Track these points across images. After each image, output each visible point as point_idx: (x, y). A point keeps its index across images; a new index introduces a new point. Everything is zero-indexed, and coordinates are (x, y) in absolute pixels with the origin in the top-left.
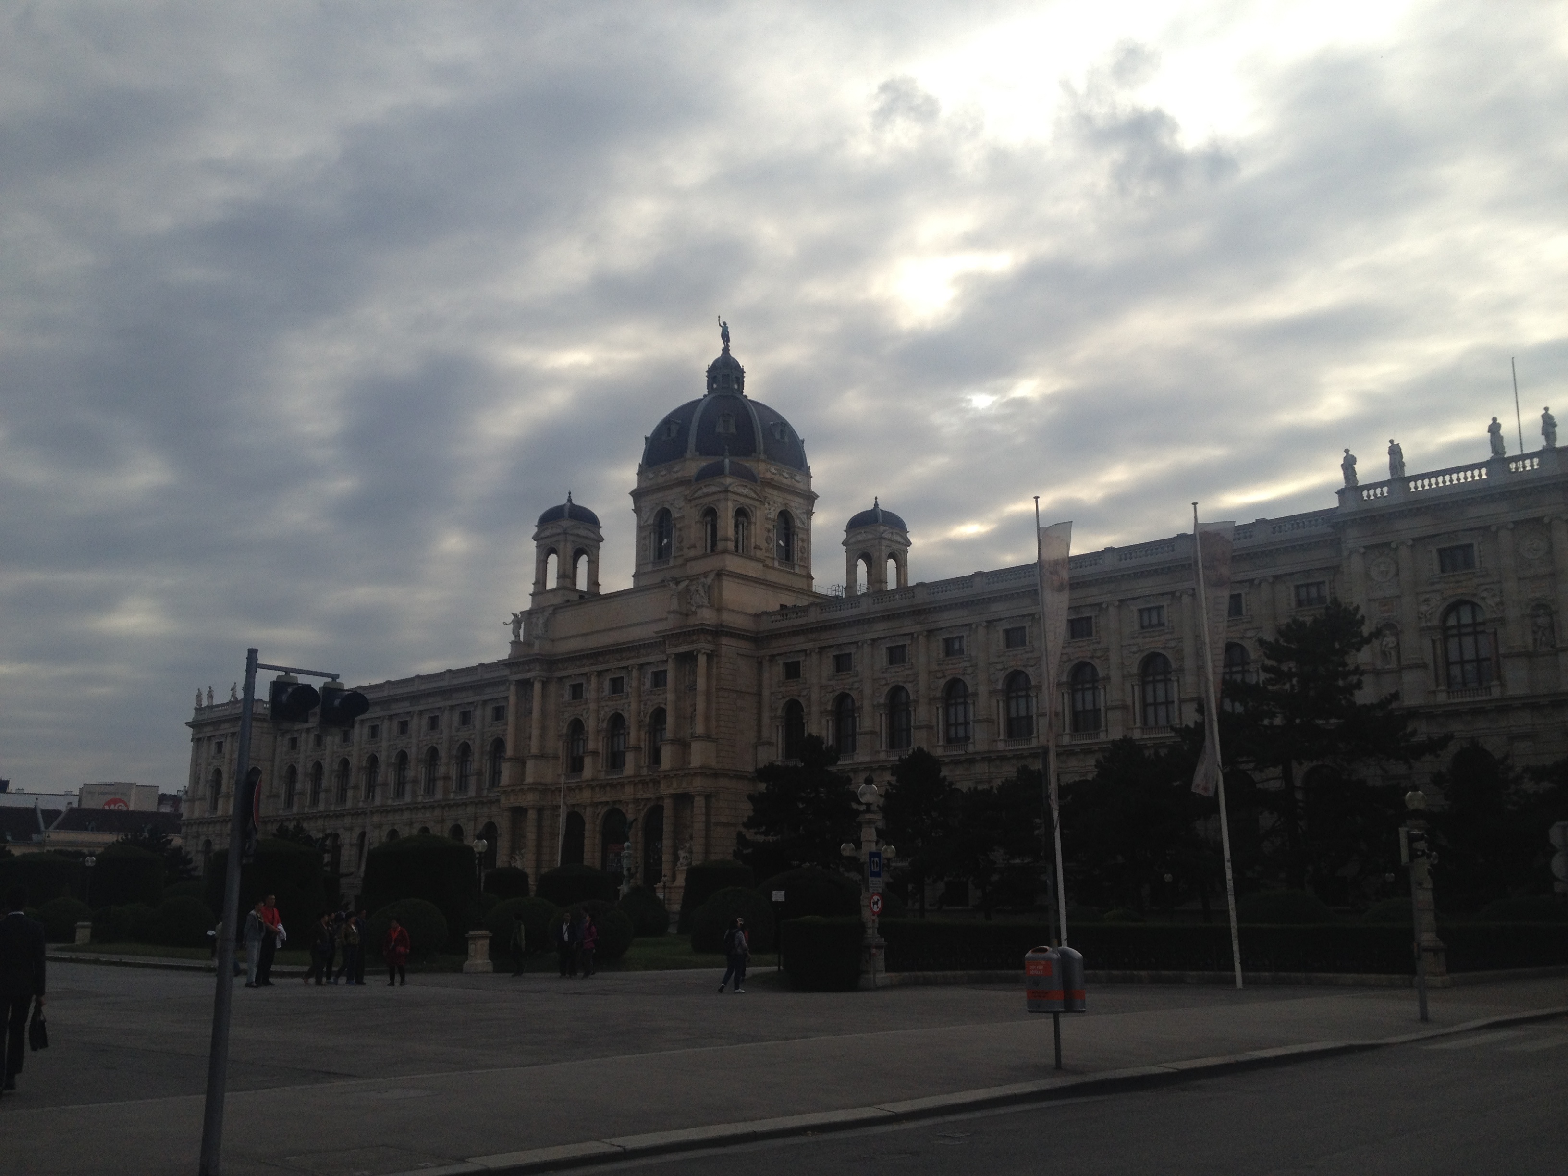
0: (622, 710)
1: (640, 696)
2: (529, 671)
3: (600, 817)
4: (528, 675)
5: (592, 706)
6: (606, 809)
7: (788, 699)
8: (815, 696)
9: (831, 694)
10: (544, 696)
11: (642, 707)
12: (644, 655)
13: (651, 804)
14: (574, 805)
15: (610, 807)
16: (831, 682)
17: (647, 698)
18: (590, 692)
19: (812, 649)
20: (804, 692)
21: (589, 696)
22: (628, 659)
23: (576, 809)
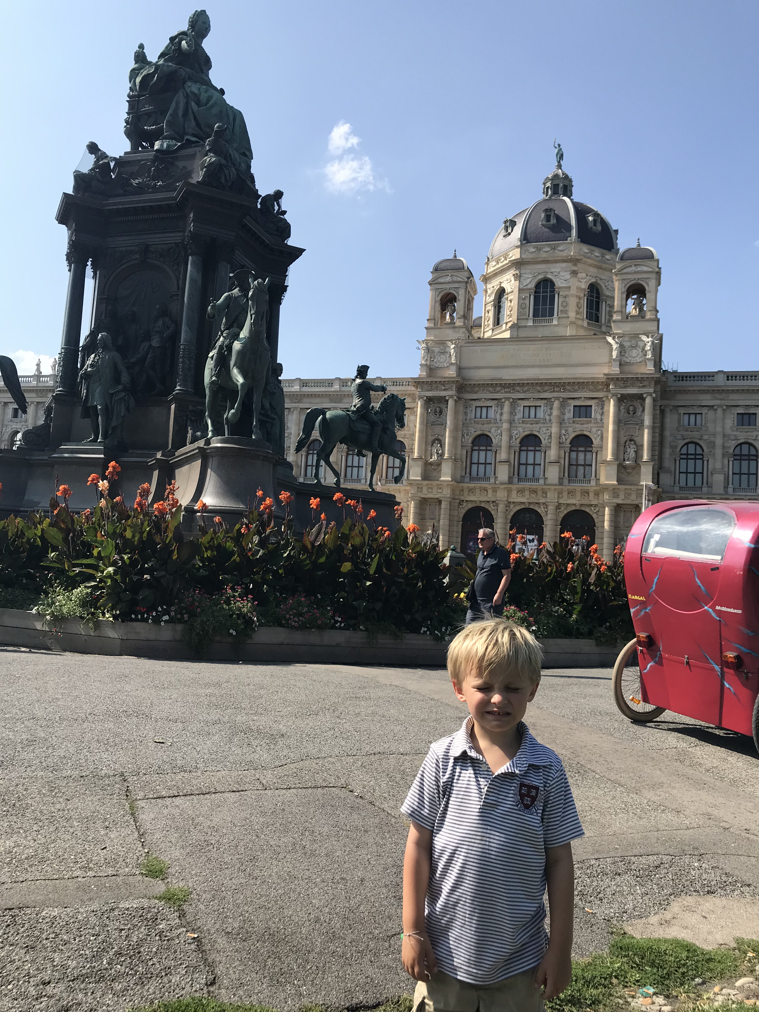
0: (539, 432)
1: (561, 423)
2: (445, 390)
3: (512, 514)
4: (443, 394)
5: (505, 426)
6: (518, 508)
7: (687, 441)
8: (719, 441)
9: (734, 442)
10: (456, 413)
11: (563, 432)
12: (570, 391)
13: (573, 508)
14: (484, 502)
15: (523, 507)
16: (735, 433)
17: (568, 425)
18: (502, 414)
19: (719, 406)
20: (706, 437)
21: (498, 417)
22: (551, 392)
23: (483, 505)
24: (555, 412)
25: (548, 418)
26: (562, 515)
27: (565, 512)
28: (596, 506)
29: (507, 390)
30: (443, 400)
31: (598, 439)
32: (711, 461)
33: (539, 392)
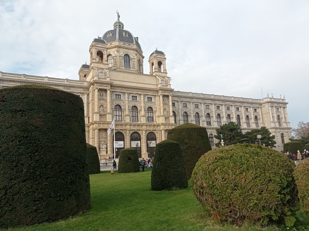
0: (137, 105)
1: (144, 103)
3: (131, 134)
4: (106, 88)
5: (127, 102)
9: (183, 112)
11: (145, 105)
12: (147, 92)
13: (150, 131)
14: (121, 130)
15: (134, 131)
16: (183, 109)
17: (146, 103)
18: (124, 98)
19: (180, 101)
20: (176, 110)
21: (123, 99)
22: (141, 92)
23: (120, 131)
24: (142, 99)
25: (140, 101)
26: (147, 134)
27: (148, 133)
28: (157, 130)
29: (126, 89)
30: (105, 91)
31: (155, 109)
32: (178, 117)
33: (137, 91)
